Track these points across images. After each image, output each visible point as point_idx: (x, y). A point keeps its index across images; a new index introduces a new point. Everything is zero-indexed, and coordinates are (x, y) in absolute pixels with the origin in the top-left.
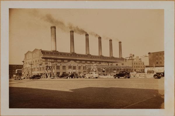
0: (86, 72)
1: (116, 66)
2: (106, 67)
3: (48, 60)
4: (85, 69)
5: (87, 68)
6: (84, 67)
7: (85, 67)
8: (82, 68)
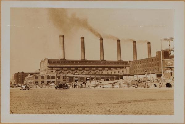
0: (65, 81)
1: (107, 74)
2: (91, 76)
3: (54, 69)
4: (65, 78)
5: (68, 77)
6: (63, 77)
7: (65, 77)
8: (61, 78)
